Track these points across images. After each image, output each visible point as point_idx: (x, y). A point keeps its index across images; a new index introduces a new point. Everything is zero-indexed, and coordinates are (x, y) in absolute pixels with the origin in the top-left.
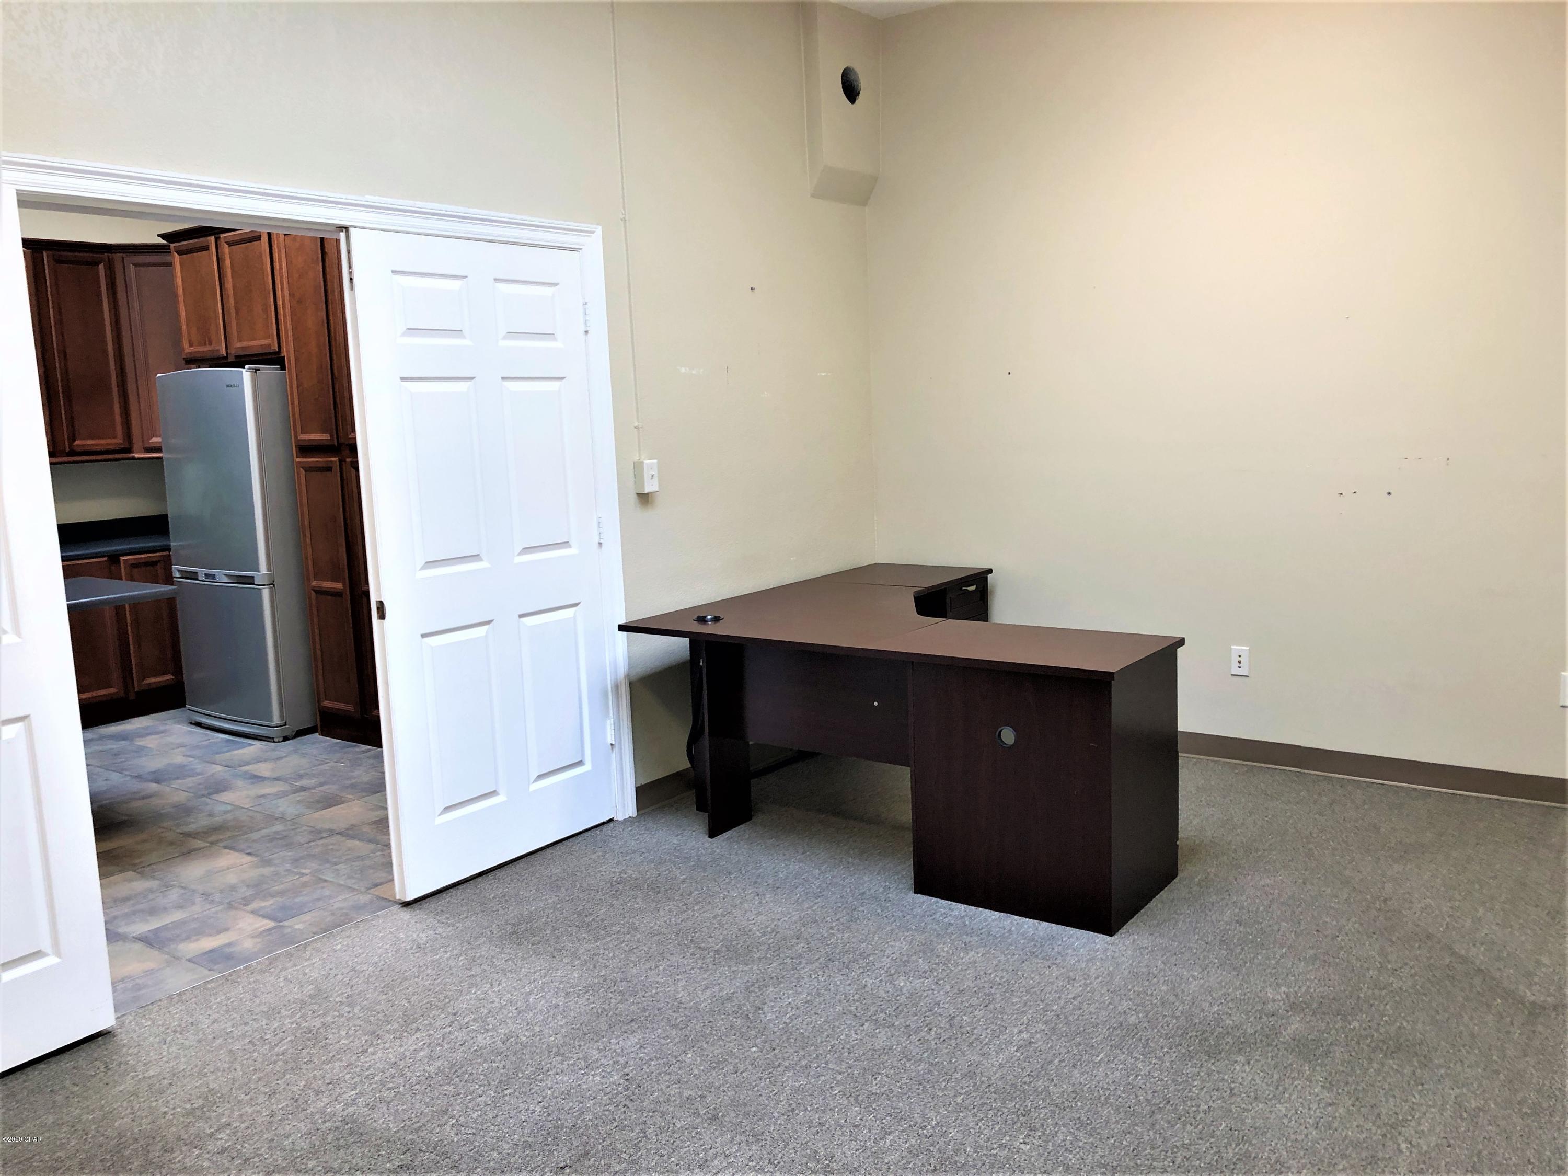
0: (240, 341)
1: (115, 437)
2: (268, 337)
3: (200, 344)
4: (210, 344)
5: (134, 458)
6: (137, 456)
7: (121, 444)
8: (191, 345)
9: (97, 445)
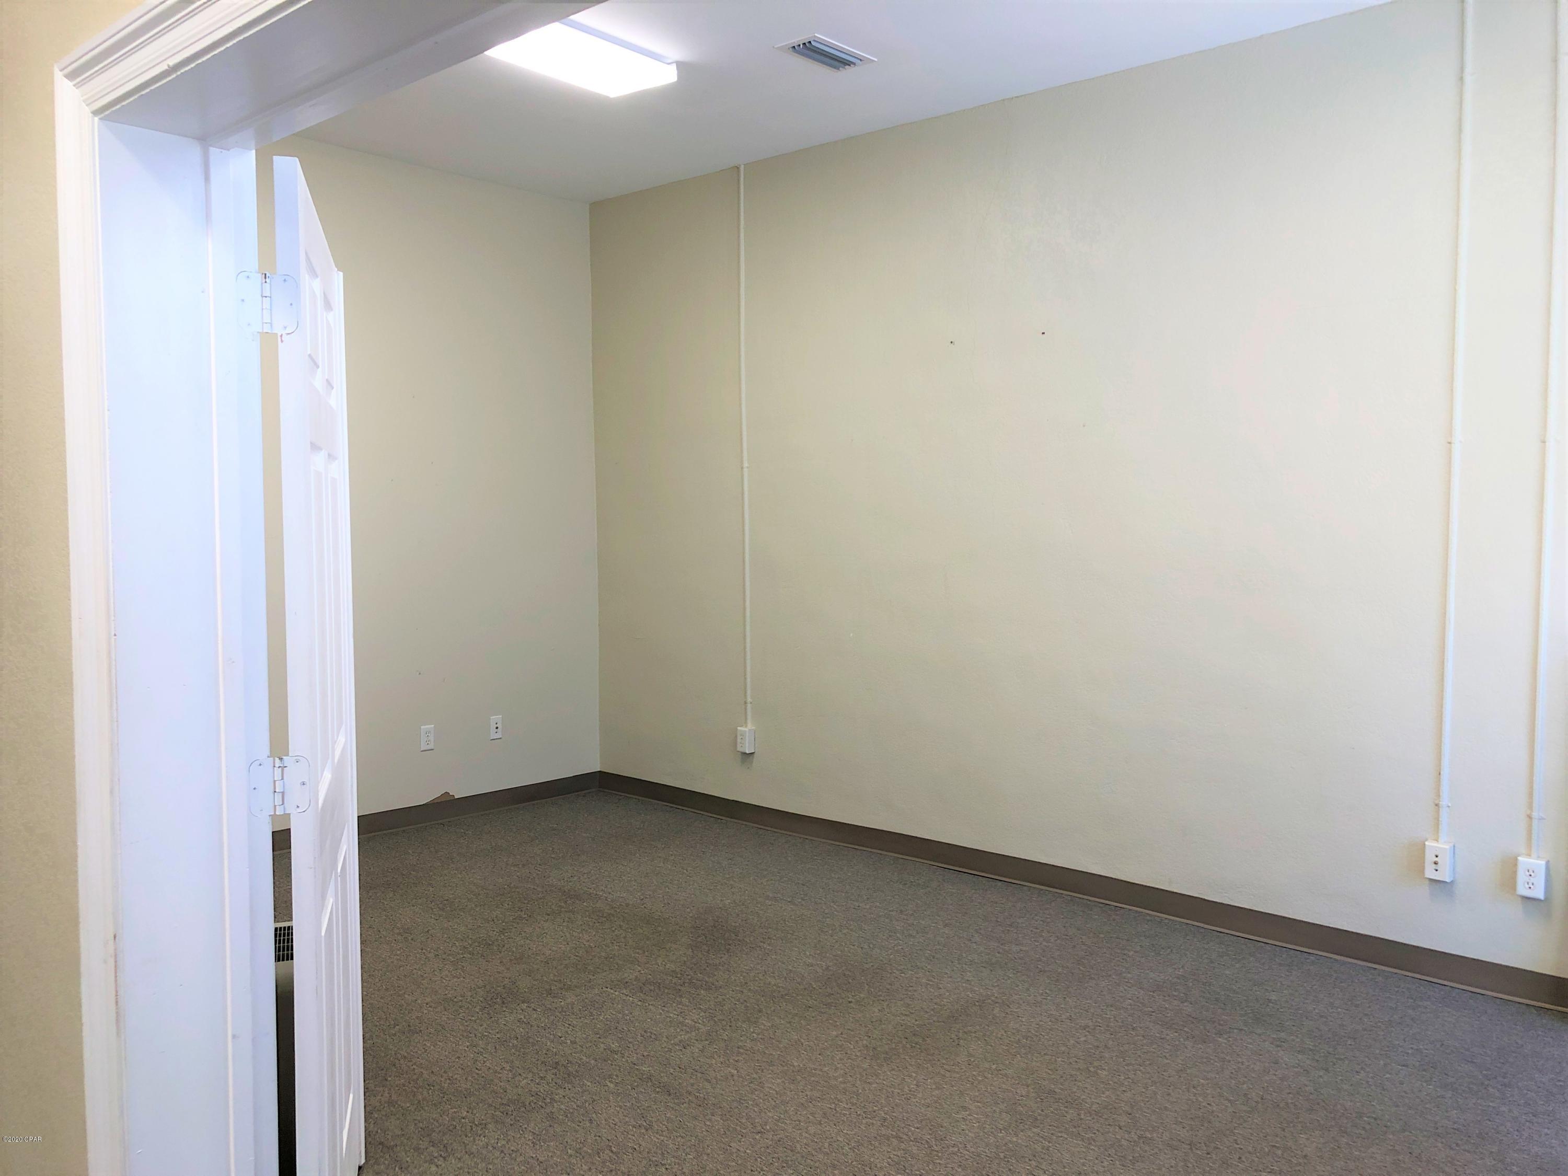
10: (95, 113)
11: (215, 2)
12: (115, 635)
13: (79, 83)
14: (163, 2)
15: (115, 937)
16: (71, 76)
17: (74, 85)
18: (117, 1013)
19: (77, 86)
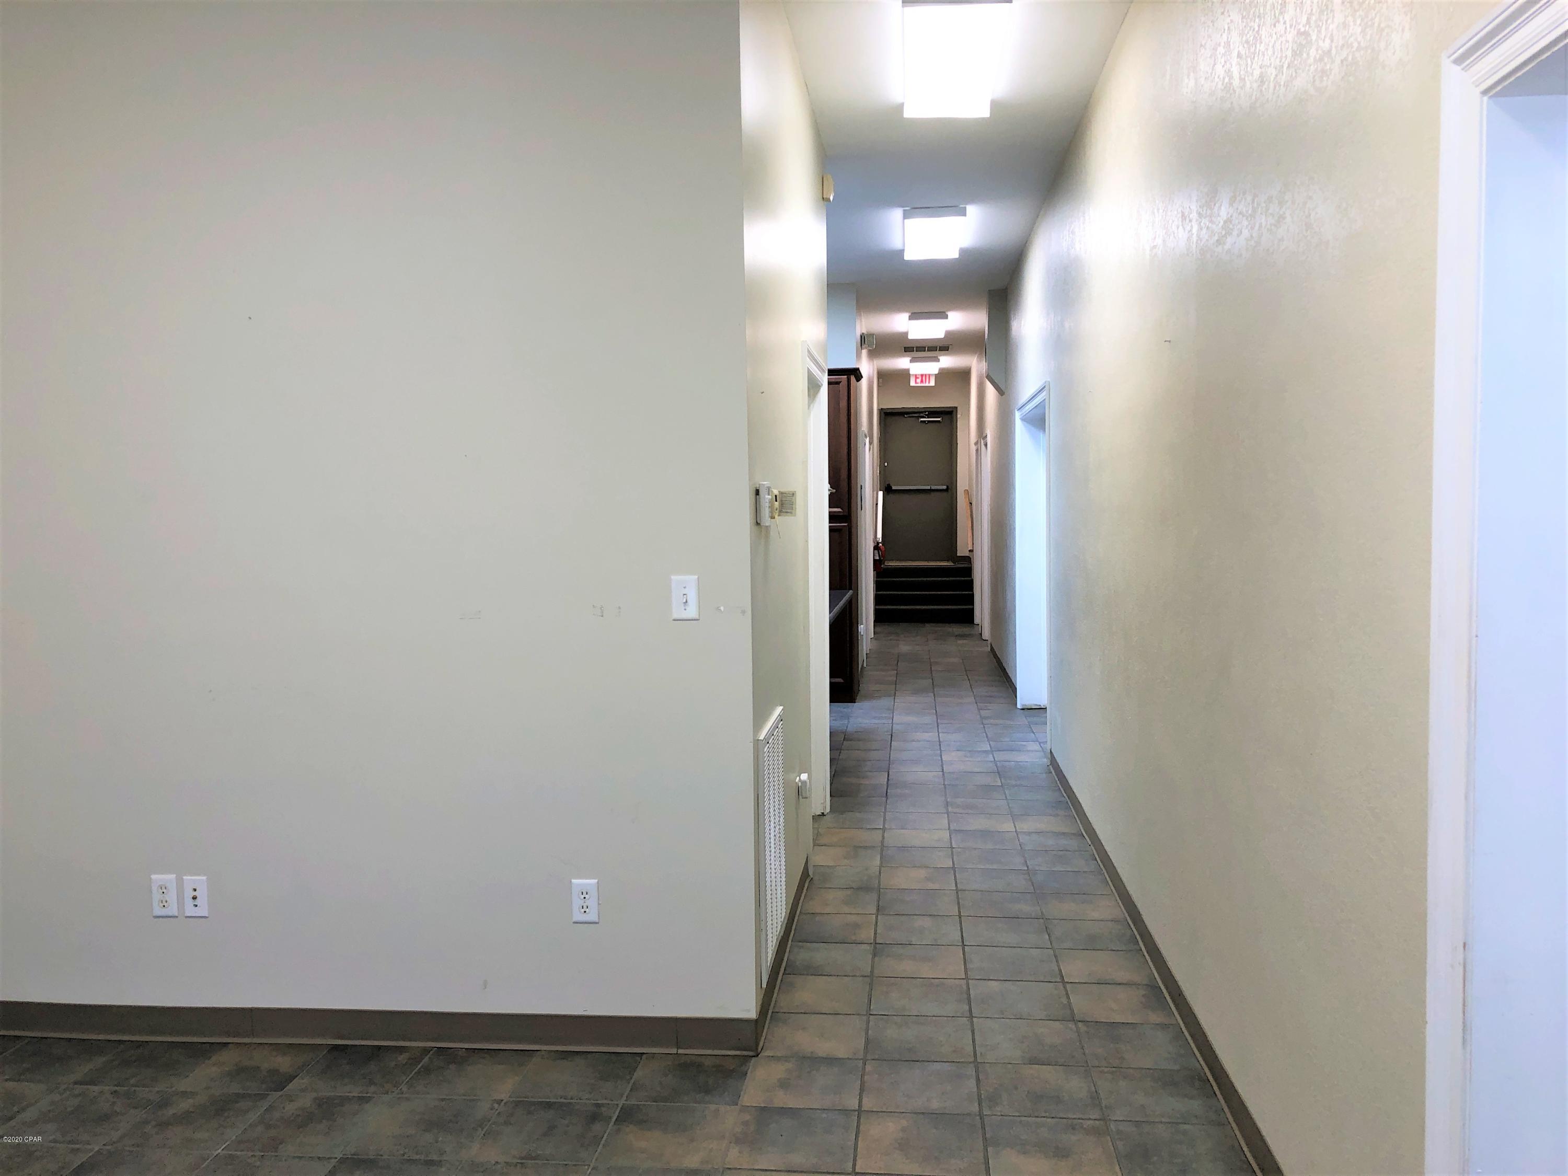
10: (1485, 92)
11: (1553, 3)
12: (1477, 636)
13: (1466, 67)
14: (1514, 3)
15: (1464, 947)
16: (1458, 61)
17: (1463, 69)
18: (1464, 1023)
19: (1466, 69)
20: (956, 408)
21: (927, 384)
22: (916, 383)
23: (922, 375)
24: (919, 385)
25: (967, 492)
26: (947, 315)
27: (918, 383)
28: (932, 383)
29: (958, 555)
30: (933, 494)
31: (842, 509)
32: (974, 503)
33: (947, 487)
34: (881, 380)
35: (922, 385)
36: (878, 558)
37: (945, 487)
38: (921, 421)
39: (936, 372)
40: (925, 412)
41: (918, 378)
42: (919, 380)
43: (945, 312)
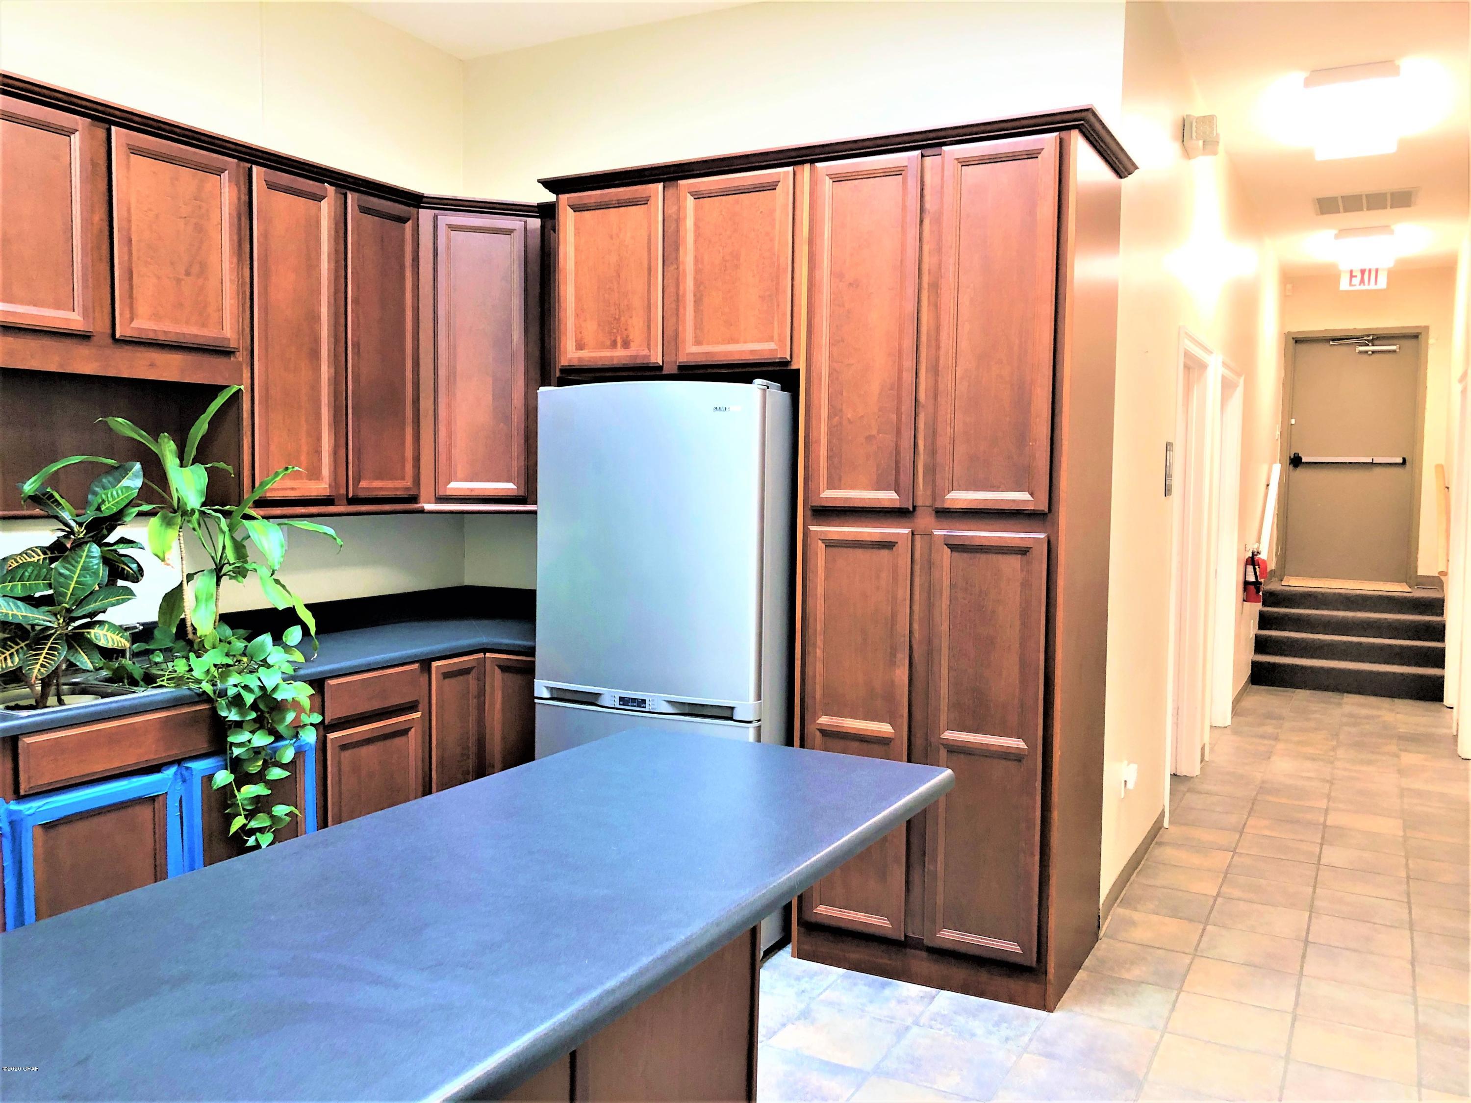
0: (698, 342)
1: (403, 478)
2: (771, 339)
3: (602, 346)
4: (626, 344)
5: (422, 511)
6: (428, 507)
7: (408, 489)
8: (580, 346)
9: (381, 489)
20: (1427, 328)
21: (1372, 286)
22: (1351, 284)
23: (1363, 272)
24: (1358, 288)
25: (1440, 469)
26: (1398, 67)
27: (1355, 285)
28: (1382, 283)
29: (1419, 574)
30: (1377, 471)
31: (1032, 494)
32: (1453, 489)
33: (1404, 459)
34: (1289, 286)
35: (1362, 287)
36: (1252, 579)
37: (1400, 460)
38: (1360, 352)
39: (1391, 264)
40: (1368, 336)
41: (1356, 276)
42: (1357, 281)
43: (1392, 61)
